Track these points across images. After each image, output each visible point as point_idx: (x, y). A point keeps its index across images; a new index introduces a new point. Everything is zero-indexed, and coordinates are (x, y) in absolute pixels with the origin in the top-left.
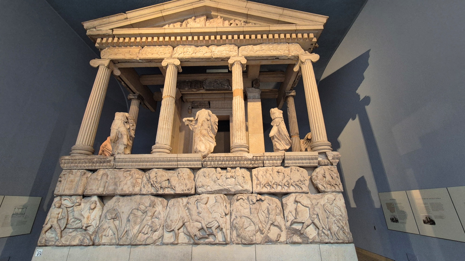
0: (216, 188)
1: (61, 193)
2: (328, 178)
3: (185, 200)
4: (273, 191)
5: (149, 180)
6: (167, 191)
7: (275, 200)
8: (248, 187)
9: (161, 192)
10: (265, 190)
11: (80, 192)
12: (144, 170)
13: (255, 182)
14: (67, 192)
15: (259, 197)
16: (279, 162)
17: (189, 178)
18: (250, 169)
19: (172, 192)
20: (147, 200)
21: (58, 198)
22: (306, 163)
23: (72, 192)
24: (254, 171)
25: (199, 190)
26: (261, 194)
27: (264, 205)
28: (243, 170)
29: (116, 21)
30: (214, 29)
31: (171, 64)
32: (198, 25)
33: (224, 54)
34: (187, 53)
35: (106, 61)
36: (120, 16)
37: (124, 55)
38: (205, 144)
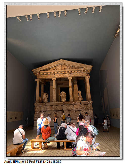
0: (67, 109)
1: (36, 111)
2: (90, 107)
3: (61, 112)
4: (78, 109)
5: (53, 108)
6: (57, 110)
7: (79, 111)
8: (73, 109)
9: (56, 110)
10: (77, 109)
11: (40, 111)
13: (75, 108)
14: (37, 111)
15: (75, 111)
16: (80, 104)
17: (61, 107)
18: (73, 105)
19: (58, 110)
20: (53, 112)
21: (36, 112)
22: (85, 104)
23: (38, 111)
24: (74, 106)
25: (63, 110)
26: (76, 110)
27: (77, 112)
28: (72, 105)
29: (40, 69)
30: (64, 70)
31: (54, 80)
32: (60, 68)
33: (67, 76)
34: (58, 76)
35: (38, 79)
36: (40, 67)
37: (42, 77)
38: (64, 100)
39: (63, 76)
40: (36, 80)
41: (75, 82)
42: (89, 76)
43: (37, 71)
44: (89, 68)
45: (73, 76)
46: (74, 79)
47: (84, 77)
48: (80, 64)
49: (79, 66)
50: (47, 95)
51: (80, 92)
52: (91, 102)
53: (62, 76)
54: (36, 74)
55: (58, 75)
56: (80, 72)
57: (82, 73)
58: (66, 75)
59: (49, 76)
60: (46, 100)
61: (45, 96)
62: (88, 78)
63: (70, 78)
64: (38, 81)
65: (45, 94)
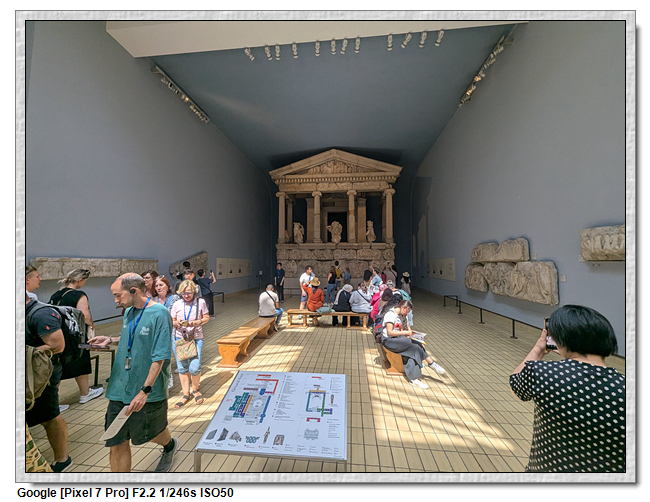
0: (343, 258)
2: (389, 254)
4: (365, 259)
5: (314, 254)
7: (366, 262)
8: (355, 257)
10: (362, 259)
11: (287, 258)
12: (312, 250)
13: (358, 255)
16: (369, 247)
17: (331, 254)
18: (356, 250)
19: (324, 259)
20: (315, 262)
22: (380, 248)
23: (284, 259)
24: (358, 251)
26: (360, 260)
27: (362, 264)
28: (353, 250)
29: (286, 170)
30: (339, 175)
31: (317, 195)
32: (330, 170)
33: (345, 188)
34: (325, 187)
35: (283, 193)
36: (288, 167)
37: (292, 189)
38: (336, 239)
39: (336, 189)
40: (278, 194)
41: (360, 202)
42: (393, 191)
43: (281, 174)
44: (393, 171)
45: (359, 188)
46: (360, 195)
47: (381, 192)
48: (376, 162)
49: (374, 166)
50: (302, 229)
51: (370, 224)
52: (393, 245)
53: (333, 188)
54: (277, 182)
55: (326, 185)
56: (375, 181)
57: (378, 183)
58: (342, 187)
59: (306, 188)
60: (299, 239)
61: (298, 229)
62: (390, 193)
63: (352, 194)
64: (281, 197)
65: (297, 225)
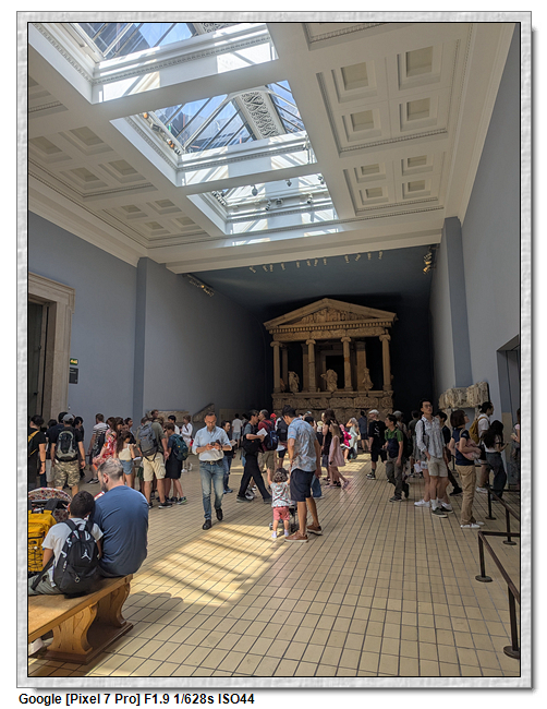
0: (338, 406)
2: (387, 402)
5: (310, 403)
6: (318, 408)
8: (352, 406)
12: (307, 399)
13: (355, 404)
16: (365, 395)
17: (326, 402)
18: (352, 398)
19: (320, 408)
22: (377, 396)
24: (355, 399)
26: (357, 409)
28: (350, 399)
29: (280, 320)
30: (333, 323)
31: (311, 344)
32: (323, 318)
35: (278, 343)
36: (281, 317)
37: (286, 338)
38: (332, 387)
39: (329, 336)
40: (272, 344)
41: (358, 346)
42: (389, 337)
43: (275, 325)
44: (388, 317)
45: (354, 335)
46: (354, 342)
47: (377, 338)
48: (369, 309)
49: (366, 313)
50: (297, 378)
51: (366, 371)
52: (390, 392)
53: (327, 335)
54: (271, 332)
55: (320, 333)
56: (369, 327)
57: (372, 329)
58: (336, 334)
59: (299, 337)
60: (295, 388)
61: (293, 378)
62: (385, 339)
63: (346, 340)
64: (276, 346)
65: (292, 374)
